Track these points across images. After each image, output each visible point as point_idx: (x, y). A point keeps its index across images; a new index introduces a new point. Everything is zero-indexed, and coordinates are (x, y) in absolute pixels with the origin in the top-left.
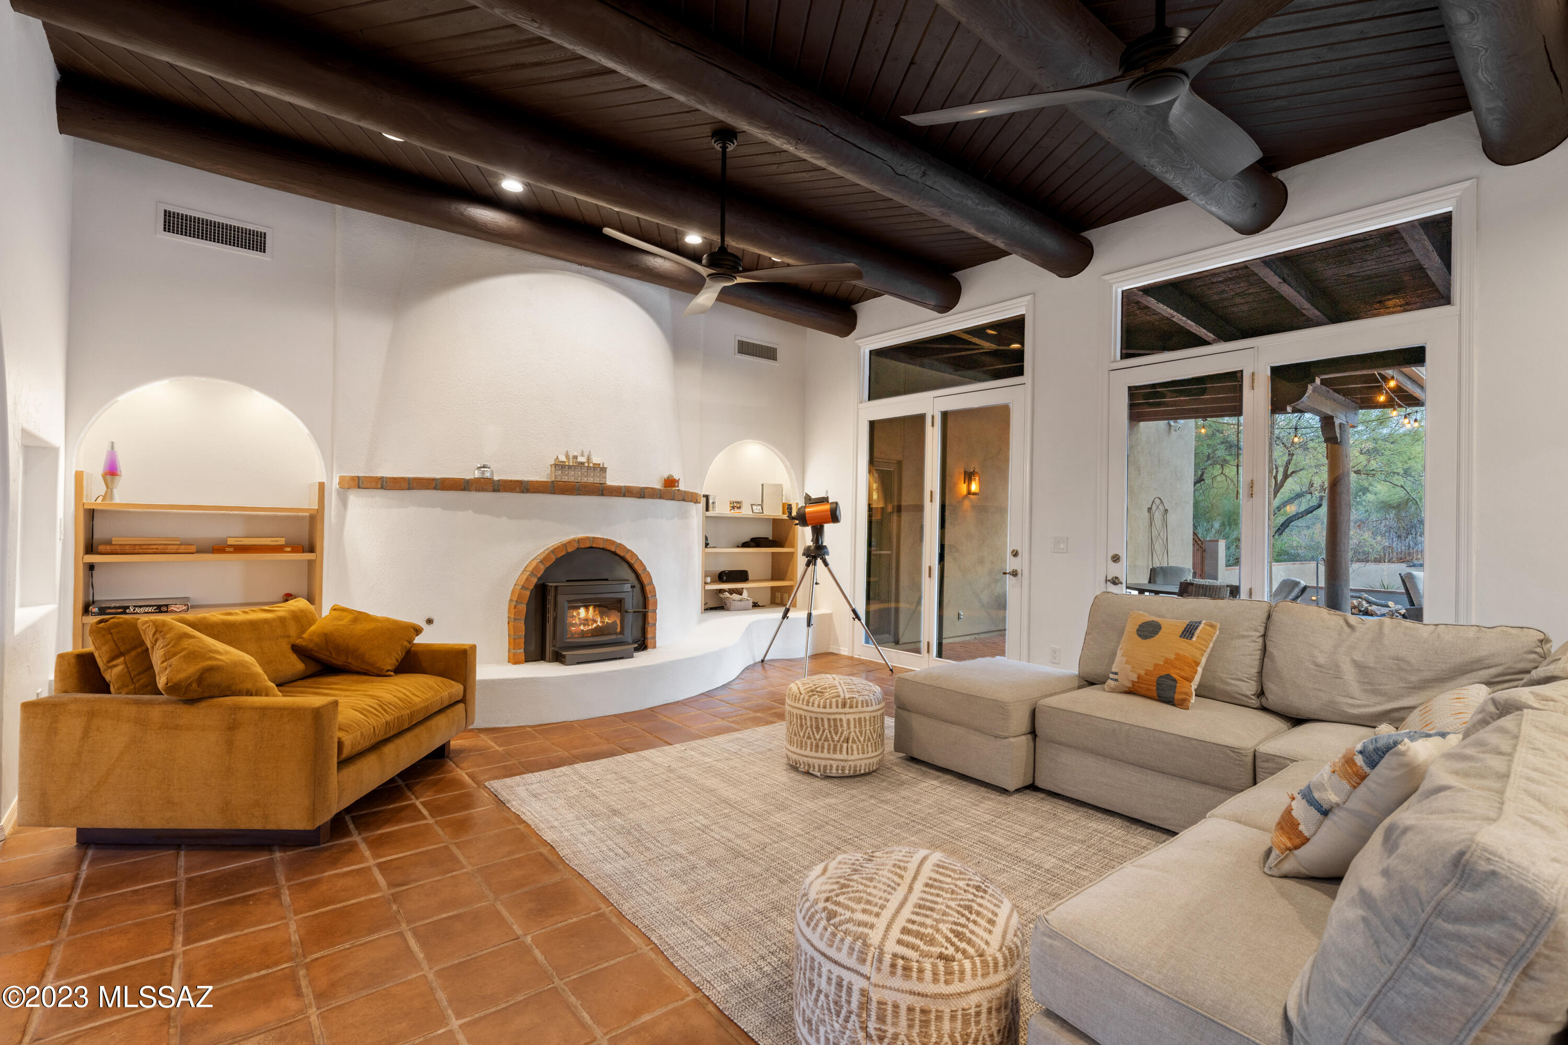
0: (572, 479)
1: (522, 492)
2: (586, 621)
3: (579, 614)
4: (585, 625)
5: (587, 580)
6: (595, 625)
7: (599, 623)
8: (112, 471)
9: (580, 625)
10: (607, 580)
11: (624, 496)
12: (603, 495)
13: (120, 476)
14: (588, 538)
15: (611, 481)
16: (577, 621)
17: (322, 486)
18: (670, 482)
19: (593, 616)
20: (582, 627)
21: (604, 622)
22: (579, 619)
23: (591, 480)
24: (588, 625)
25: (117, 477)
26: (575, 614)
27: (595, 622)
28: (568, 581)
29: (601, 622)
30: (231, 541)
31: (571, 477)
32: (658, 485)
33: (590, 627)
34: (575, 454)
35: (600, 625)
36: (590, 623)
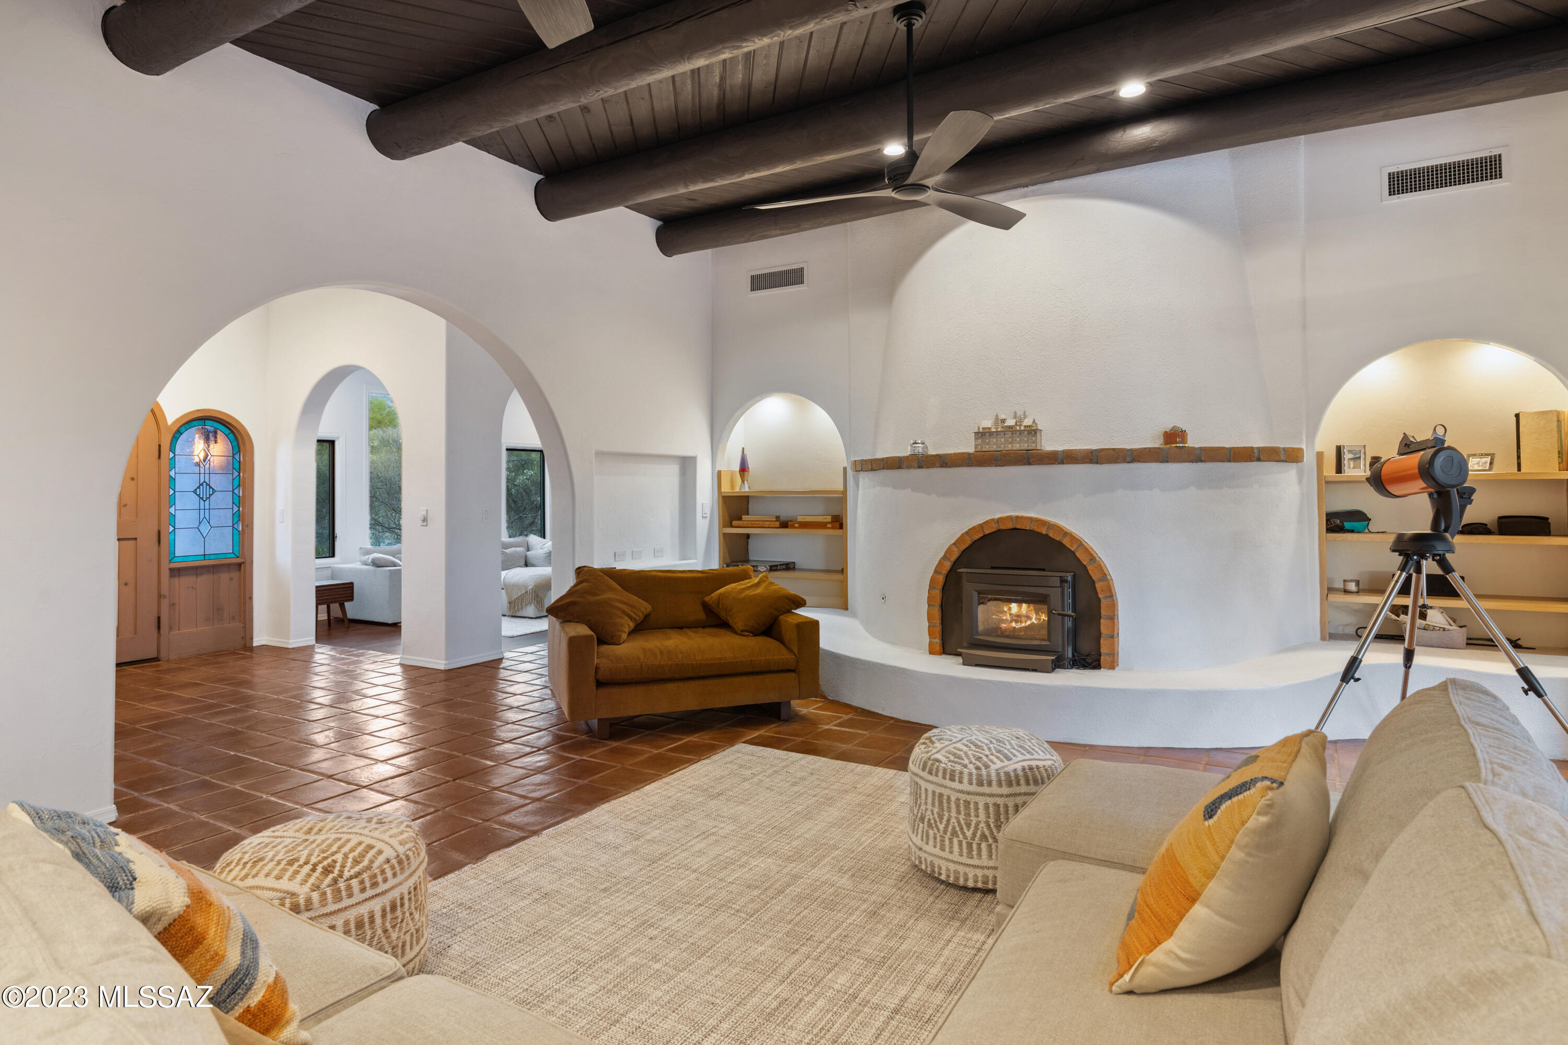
0: (994, 448)
1: (942, 466)
2: (1018, 618)
3: (1010, 609)
4: (1017, 622)
5: (1018, 569)
6: (1029, 623)
7: (1034, 620)
8: (743, 469)
9: (1011, 621)
10: (1043, 570)
11: (1062, 463)
12: (1029, 464)
13: (748, 471)
14: (1010, 518)
15: (1048, 445)
16: (1008, 617)
17: (845, 469)
18: (1174, 436)
19: (1027, 612)
20: (1014, 624)
21: (1040, 619)
22: (1010, 614)
23: (1017, 446)
24: (1021, 622)
25: (746, 473)
26: (1006, 609)
27: (1030, 618)
28: (992, 568)
29: (1036, 619)
30: (800, 519)
31: (993, 445)
32: (1157, 443)
33: (1023, 625)
34: (1003, 417)
35: (1035, 622)
36: (1023, 619)
